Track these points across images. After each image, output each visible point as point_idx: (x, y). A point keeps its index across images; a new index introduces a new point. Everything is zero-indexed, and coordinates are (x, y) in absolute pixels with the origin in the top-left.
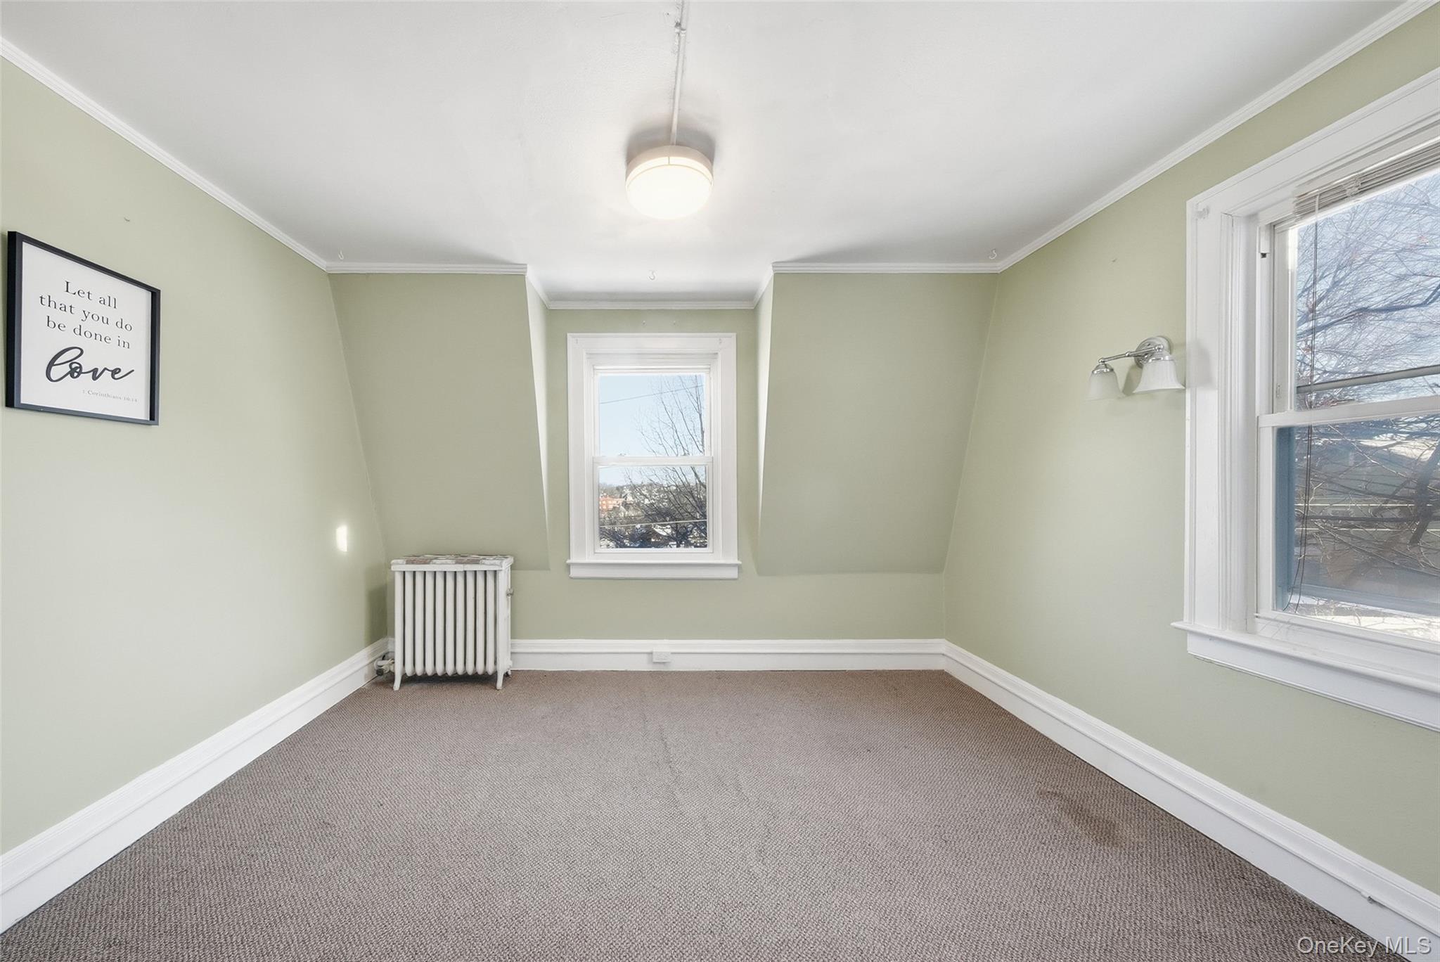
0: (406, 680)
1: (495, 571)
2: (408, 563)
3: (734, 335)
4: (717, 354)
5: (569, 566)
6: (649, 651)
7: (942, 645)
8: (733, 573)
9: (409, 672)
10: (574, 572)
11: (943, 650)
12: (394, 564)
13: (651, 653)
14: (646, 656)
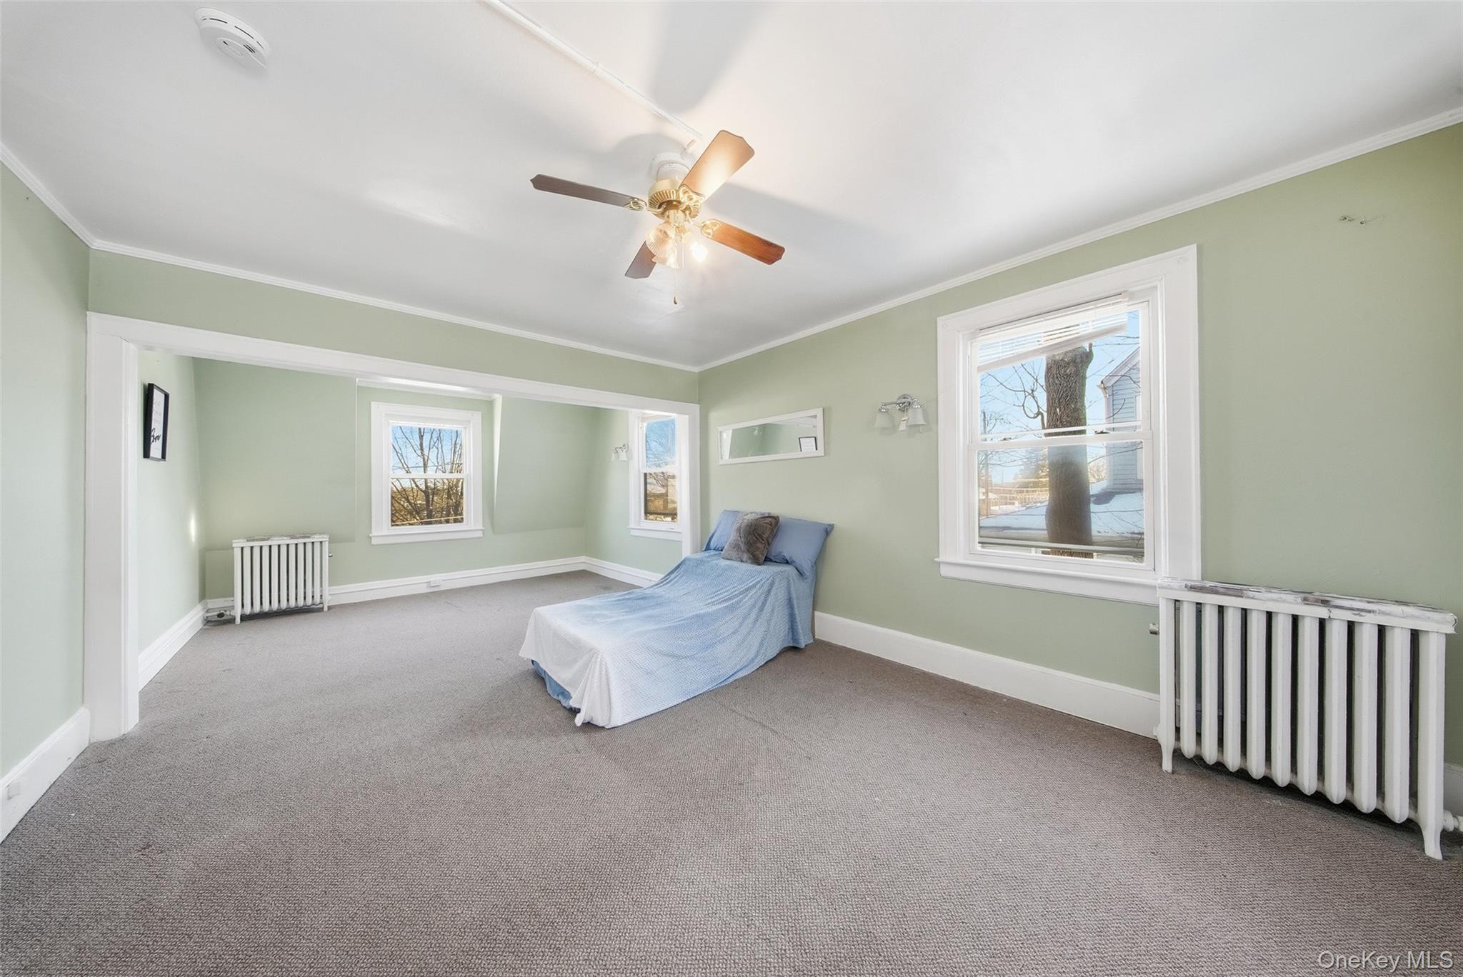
0: (244, 618)
1: (321, 542)
2: (248, 541)
3: (480, 413)
4: (470, 421)
5: (370, 538)
6: (428, 581)
7: (583, 559)
8: (480, 534)
9: (248, 610)
10: (374, 542)
11: (583, 560)
12: (235, 543)
13: (429, 582)
14: (425, 584)
